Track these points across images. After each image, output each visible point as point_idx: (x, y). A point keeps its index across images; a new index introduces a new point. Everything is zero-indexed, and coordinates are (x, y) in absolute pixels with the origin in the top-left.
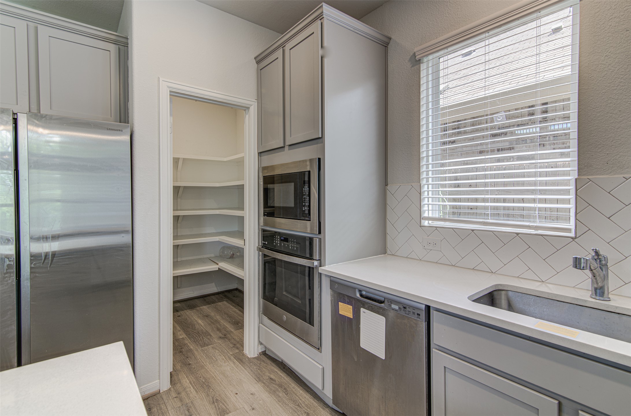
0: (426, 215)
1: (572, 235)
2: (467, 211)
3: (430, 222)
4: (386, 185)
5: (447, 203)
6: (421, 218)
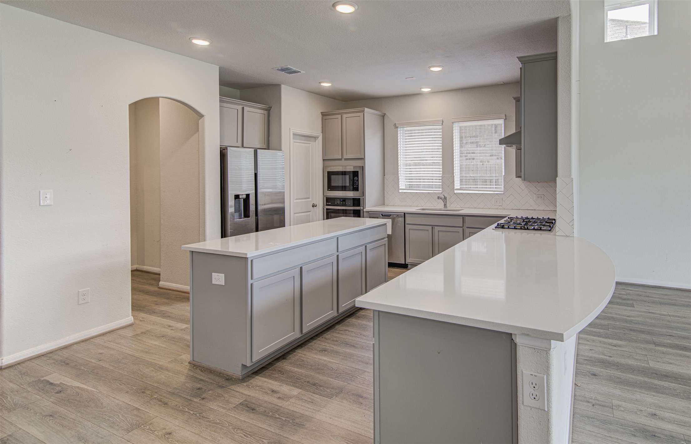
0: (400, 188)
1: (441, 192)
2: (427, 186)
3: (402, 191)
4: (384, 176)
5: (406, 183)
6: (399, 189)
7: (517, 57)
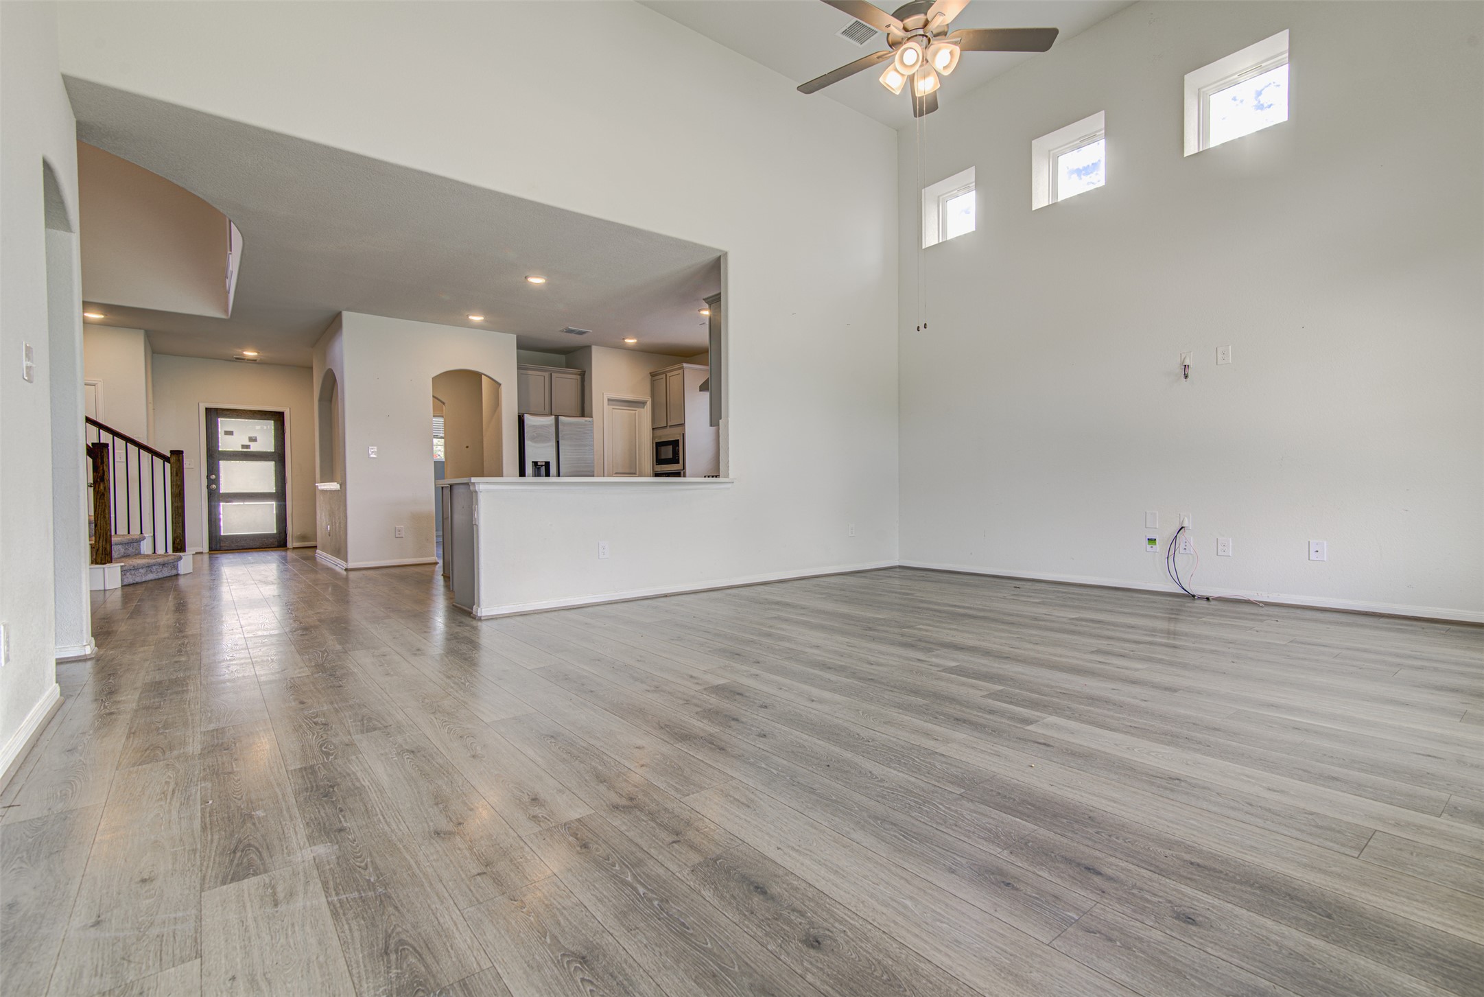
7: (704, 299)
